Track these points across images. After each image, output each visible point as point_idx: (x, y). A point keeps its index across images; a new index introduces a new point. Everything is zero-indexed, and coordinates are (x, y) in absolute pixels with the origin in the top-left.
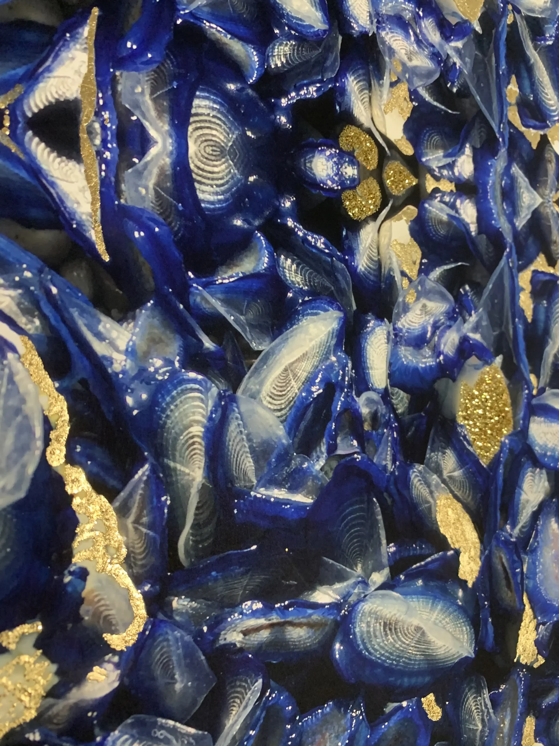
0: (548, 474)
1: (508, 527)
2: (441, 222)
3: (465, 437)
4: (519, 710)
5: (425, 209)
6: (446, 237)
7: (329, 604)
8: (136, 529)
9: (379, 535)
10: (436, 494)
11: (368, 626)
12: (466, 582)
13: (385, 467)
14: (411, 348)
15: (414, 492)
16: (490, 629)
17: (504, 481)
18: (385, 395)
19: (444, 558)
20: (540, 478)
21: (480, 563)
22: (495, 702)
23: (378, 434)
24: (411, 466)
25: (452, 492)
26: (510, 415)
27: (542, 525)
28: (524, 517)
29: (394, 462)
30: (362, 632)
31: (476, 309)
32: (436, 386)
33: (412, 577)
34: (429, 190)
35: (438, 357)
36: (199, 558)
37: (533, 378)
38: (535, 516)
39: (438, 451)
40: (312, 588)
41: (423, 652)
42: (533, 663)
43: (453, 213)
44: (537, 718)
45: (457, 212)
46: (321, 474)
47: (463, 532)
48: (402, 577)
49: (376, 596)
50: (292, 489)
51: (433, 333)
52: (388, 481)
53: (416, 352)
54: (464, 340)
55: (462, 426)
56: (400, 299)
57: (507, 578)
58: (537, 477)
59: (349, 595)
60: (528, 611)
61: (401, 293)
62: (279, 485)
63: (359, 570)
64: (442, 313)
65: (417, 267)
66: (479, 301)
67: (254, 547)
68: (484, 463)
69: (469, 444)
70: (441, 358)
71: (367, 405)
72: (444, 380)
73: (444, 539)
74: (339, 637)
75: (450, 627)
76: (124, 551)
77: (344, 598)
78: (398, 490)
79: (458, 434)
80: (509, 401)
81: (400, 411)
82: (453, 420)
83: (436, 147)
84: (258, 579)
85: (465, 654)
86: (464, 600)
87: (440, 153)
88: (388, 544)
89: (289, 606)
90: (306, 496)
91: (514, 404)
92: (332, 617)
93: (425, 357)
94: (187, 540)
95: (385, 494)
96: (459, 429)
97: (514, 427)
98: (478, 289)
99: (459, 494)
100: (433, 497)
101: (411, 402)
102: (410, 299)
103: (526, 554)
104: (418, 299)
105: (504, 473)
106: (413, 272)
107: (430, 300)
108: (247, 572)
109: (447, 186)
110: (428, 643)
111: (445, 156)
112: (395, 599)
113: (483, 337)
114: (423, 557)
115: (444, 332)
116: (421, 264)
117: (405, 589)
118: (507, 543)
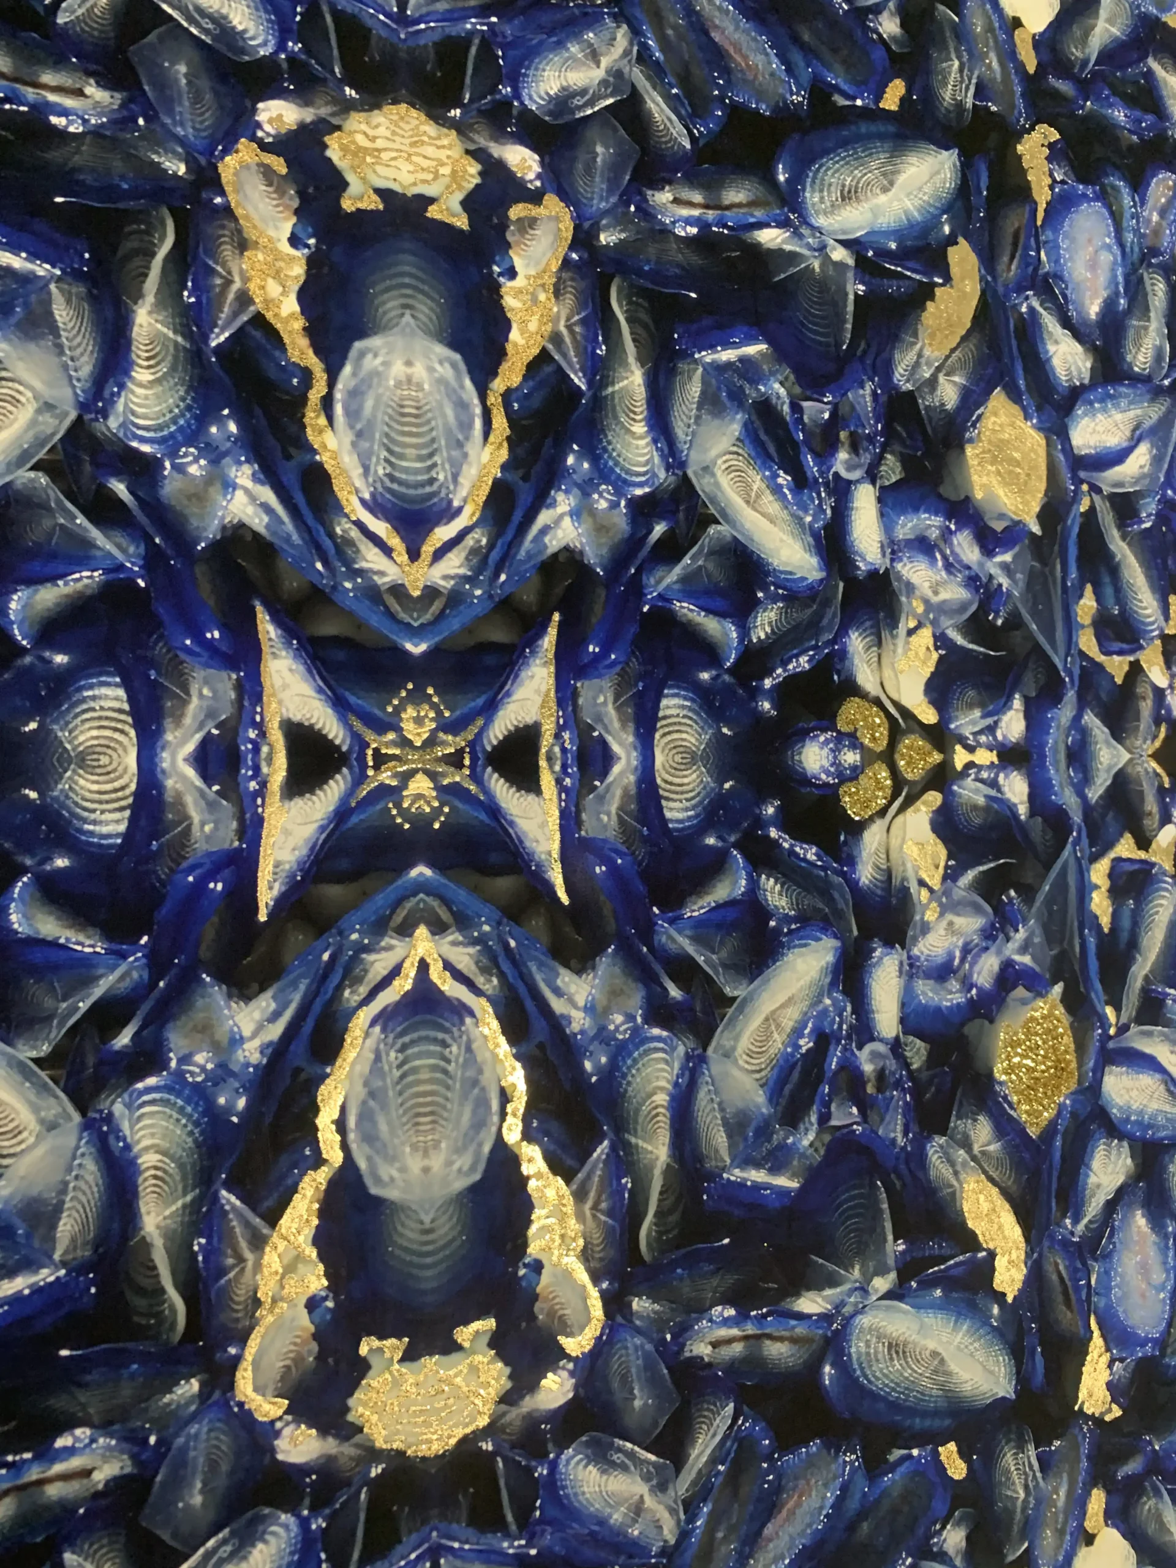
0: (1131, 1147)
1: (1068, 1221)
2: (975, 807)
3: (1005, 1098)
4: (1080, 1479)
5: (953, 794)
6: (981, 827)
7: (817, 1315)
8: (594, 1216)
9: (883, 1227)
10: (963, 1176)
11: (868, 1346)
12: (1004, 1295)
13: (894, 1141)
14: (931, 982)
15: (932, 1173)
16: (1039, 1360)
17: (1063, 1157)
18: (896, 1046)
19: (973, 1261)
20: (1119, 1154)
21: (1025, 1271)
22: (1045, 1464)
23: (885, 1099)
24: (929, 1138)
25: (985, 1172)
26: (1074, 1065)
27: (1121, 1220)
28: (1094, 1207)
29: (905, 1134)
30: (859, 1353)
31: (1025, 921)
32: (966, 1030)
33: (928, 1284)
34: (959, 766)
35: (969, 990)
36: (663, 1252)
37: (1109, 1011)
38: (1111, 1206)
39: (967, 1118)
40: (798, 1295)
41: (942, 1386)
42: (1103, 1414)
43: (993, 793)
44: (1109, 1493)
45: (999, 790)
46: (810, 1151)
47: (1000, 1227)
48: (914, 1284)
49: (878, 1308)
50: (774, 1171)
51: (963, 960)
52: (897, 1159)
53: (938, 987)
54: (1007, 966)
55: (1001, 1083)
56: (917, 917)
57: (1066, 1292)
58: (1114, 1152)
59: (843, 1304)
60: (1097, 1342)
61: (918, 908)
62: (758, 1165)
63: (856, 1272)
64: (976, 931)
65: (941, 870)
66: (1030, 907)
67: (726, 1241)
68: (1033, 1132)
69: (1011, 1107)
70: (974, 991)
71: (871, 1061)
72: (978, 1021)
73: (973, 1235)
74: (830, 1357)
75: (980, 1355)
76: (581, 1242)
77: (836, 1307)
78: (910, 1171)
79: (996, 1094)
80: (1072, 1046)
81: (915, 1066)
82: (990, 1076)
83: (971, 706)
84: (730, 1279)
85: (1001, 1394)
86: (1000, 1318)
87: (977, 713)
88: (895, 1240)
89: (768, 1314)
90: (791, 1179)
91: (1080, 1048)
92: (821, 1332)
93: (951, 993)
94: (650, 1230)
95: (893, 1176)
96: (997, 1088)
97: (1080, 1082)
98: (1028, 893)
99: (995, 1175)
100: (958, 1179)
101: (930, 1054)
102: (930, 916)
103: (1096, 1260)
104: (942, 915)
105: (1063, 1145)
106: (935, 882)
107: (959, 915)
108: (719, 1269)
109: (985, 757)
110: (948, 1374)
111: (983, 717)
112: (905, 1312)
113: (1034, 958)
114: (945, 1260)
115: (978, 956)
116: (947, 867)
117: (918, 1301)
118: (1066, 1244)
